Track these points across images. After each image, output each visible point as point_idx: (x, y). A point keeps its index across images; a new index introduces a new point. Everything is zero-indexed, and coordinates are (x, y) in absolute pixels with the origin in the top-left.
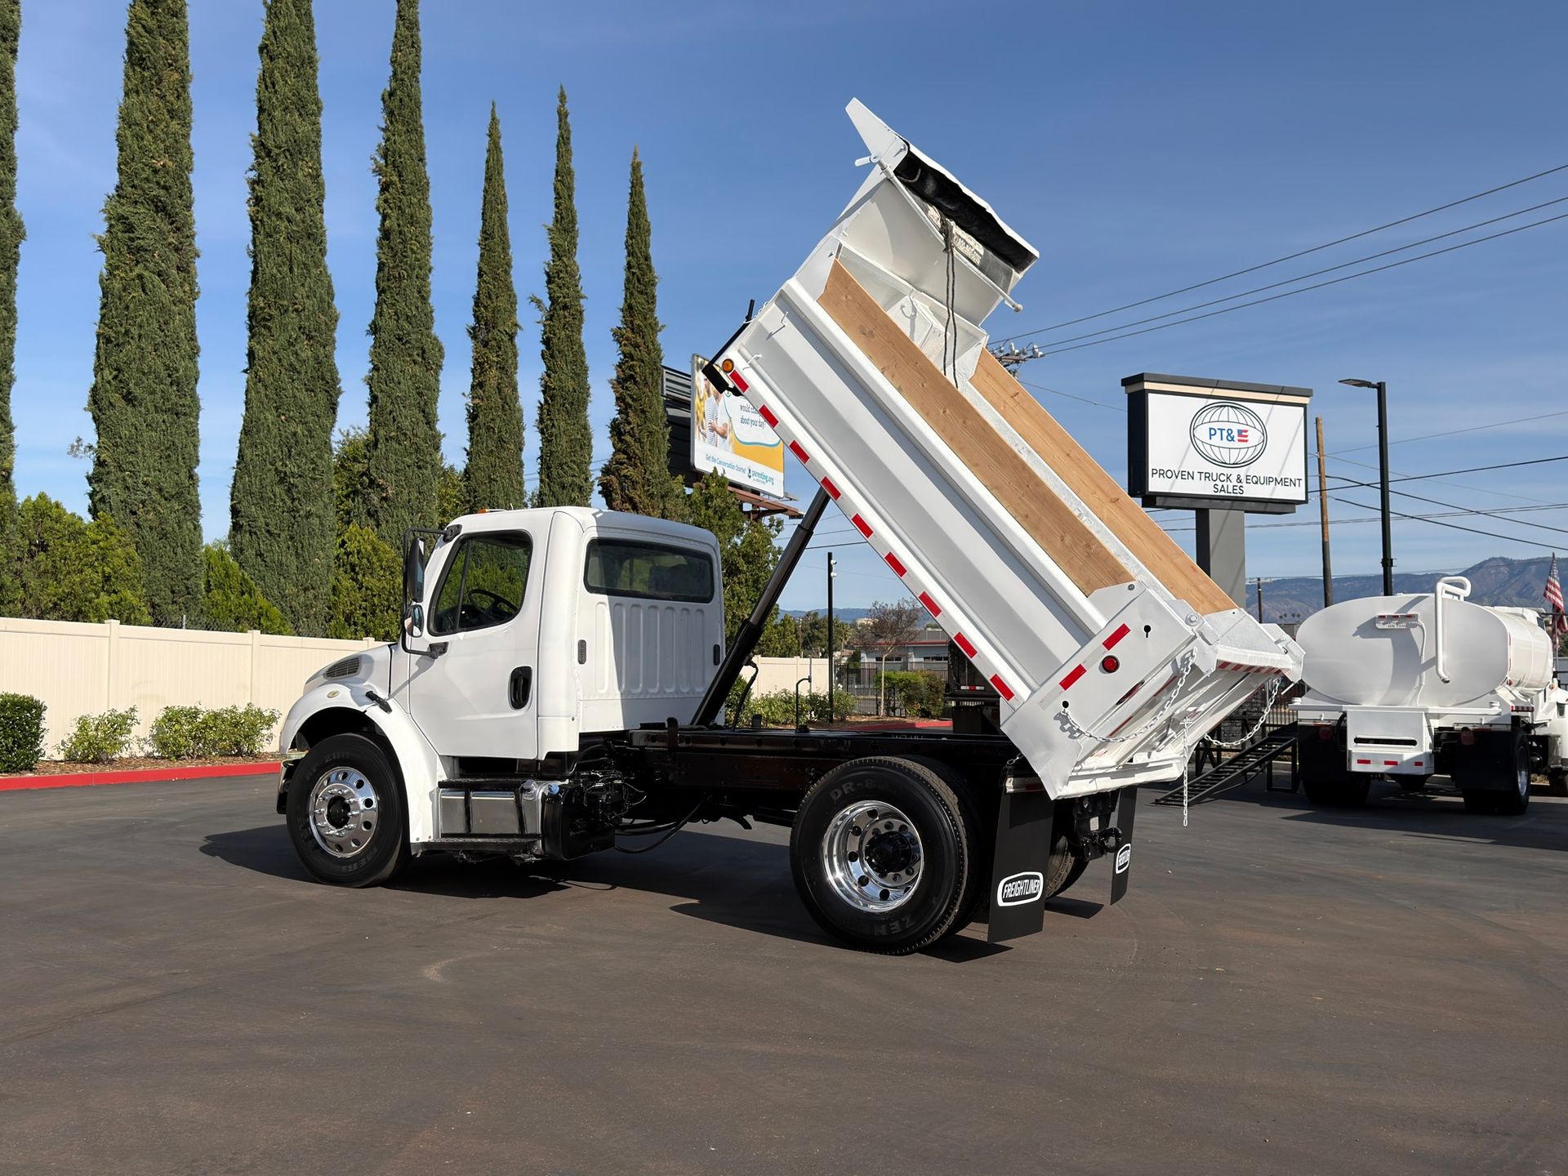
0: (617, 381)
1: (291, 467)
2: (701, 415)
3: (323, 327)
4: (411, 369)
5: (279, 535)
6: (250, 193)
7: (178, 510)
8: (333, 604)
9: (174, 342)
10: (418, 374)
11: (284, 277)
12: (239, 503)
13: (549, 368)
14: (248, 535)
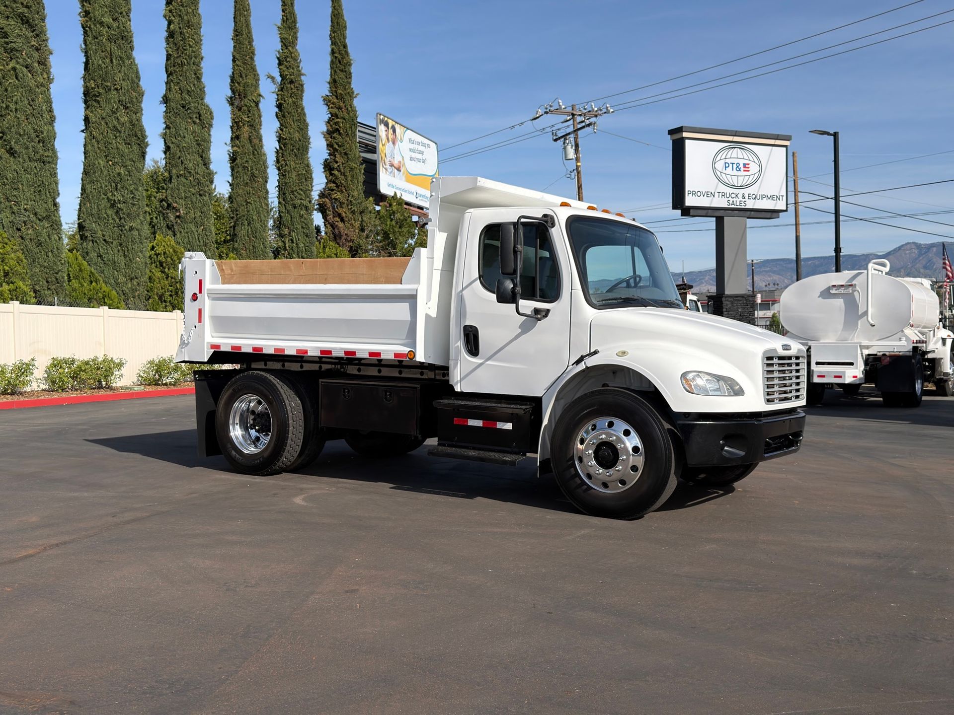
0: (327, 133)
1: (118, 197)
2: (383, 156)
3: (134, 100)
4: (191, 127)
5: (112, 243)
6: (81, 8)
7: (48, 227)
8: (151, 288)
9: (39, 114)
10: (197, 131)
11: (107, 67)
12: (84, 221)
13: (281, 125)
14: (91, 243)
